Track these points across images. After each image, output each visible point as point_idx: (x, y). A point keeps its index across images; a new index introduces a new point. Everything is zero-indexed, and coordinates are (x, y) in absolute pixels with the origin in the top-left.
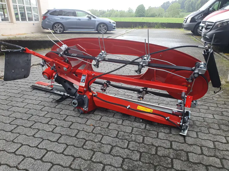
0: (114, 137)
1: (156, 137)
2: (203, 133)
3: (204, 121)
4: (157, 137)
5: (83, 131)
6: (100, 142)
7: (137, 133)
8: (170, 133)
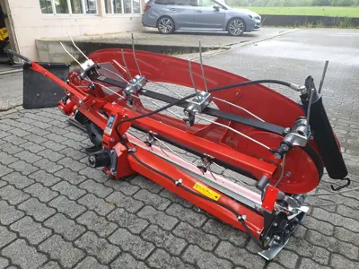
0: (136, 234)
1: (211, 248)
2: (314, 261)
3: (333, 235)
4: (213, 251)
5: (94, 211)
6: (107, 239)
7: (180, 234)
8: (244, 247)
